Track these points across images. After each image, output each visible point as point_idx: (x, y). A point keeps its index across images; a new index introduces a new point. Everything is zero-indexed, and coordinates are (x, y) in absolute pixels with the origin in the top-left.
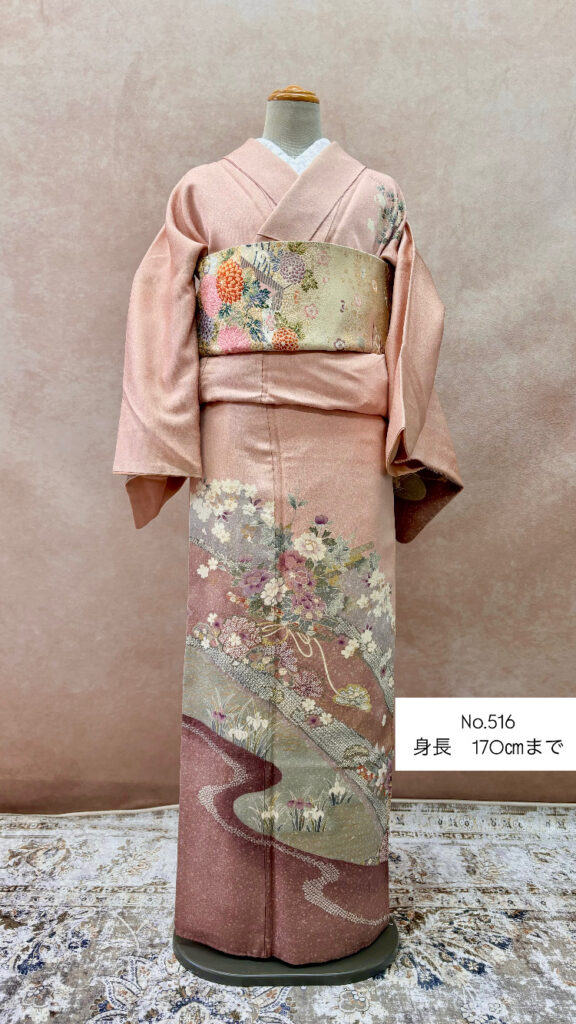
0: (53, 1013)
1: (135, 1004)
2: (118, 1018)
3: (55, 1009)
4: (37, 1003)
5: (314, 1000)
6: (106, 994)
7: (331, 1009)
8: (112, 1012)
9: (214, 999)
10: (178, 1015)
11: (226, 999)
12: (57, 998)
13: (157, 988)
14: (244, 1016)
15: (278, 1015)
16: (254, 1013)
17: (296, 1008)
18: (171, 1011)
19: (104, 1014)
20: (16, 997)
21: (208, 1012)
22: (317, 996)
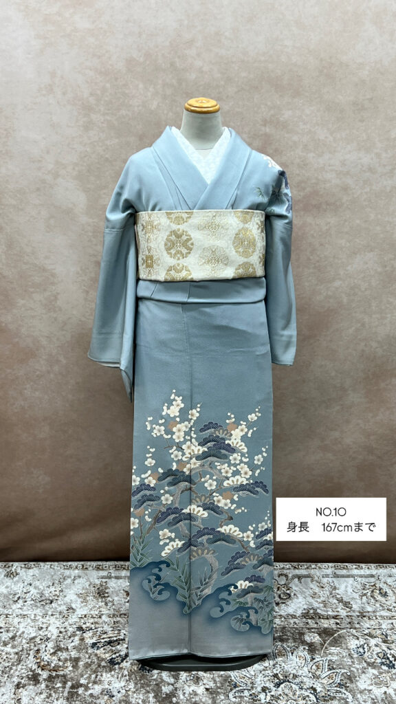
0: (207, 689)
1: (252, 683)
2: (246, 691)
3: (208, 687)
4: (195, 684)
5: (357, 681)
6: (233, 678)
7: (369, 685)
8: (241, 688)
9: (297, 680)
10: (280, 689)
11: (305, 681)
12: (205, 681)
13: (261, 675)
14: (319, 690)
15: (338, 689)
16: (324, 688)
17: (348, 685)
18: (275, 687)
19: (237, 689)
20: (181, 681)
21: (297, 688)
22: (358, 679)
